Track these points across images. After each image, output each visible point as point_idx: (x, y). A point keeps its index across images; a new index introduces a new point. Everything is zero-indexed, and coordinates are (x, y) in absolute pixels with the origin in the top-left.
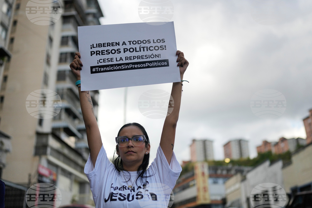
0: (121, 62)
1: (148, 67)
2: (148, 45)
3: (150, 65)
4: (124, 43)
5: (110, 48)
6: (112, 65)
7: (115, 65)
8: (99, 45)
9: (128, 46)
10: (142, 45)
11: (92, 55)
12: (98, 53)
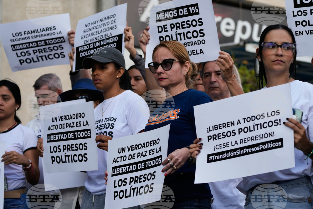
0: (236, 147)
1: (262, 150)
2: (261, 121)
3: (264, 147)
4: (239, 122)
5: (225, 130)
6: (227, 152)
7: (231, 151)
8: (216, 127)
9: (242, 126)
10: (257, 122)
11: (209, 140)
12: (214, 137)
